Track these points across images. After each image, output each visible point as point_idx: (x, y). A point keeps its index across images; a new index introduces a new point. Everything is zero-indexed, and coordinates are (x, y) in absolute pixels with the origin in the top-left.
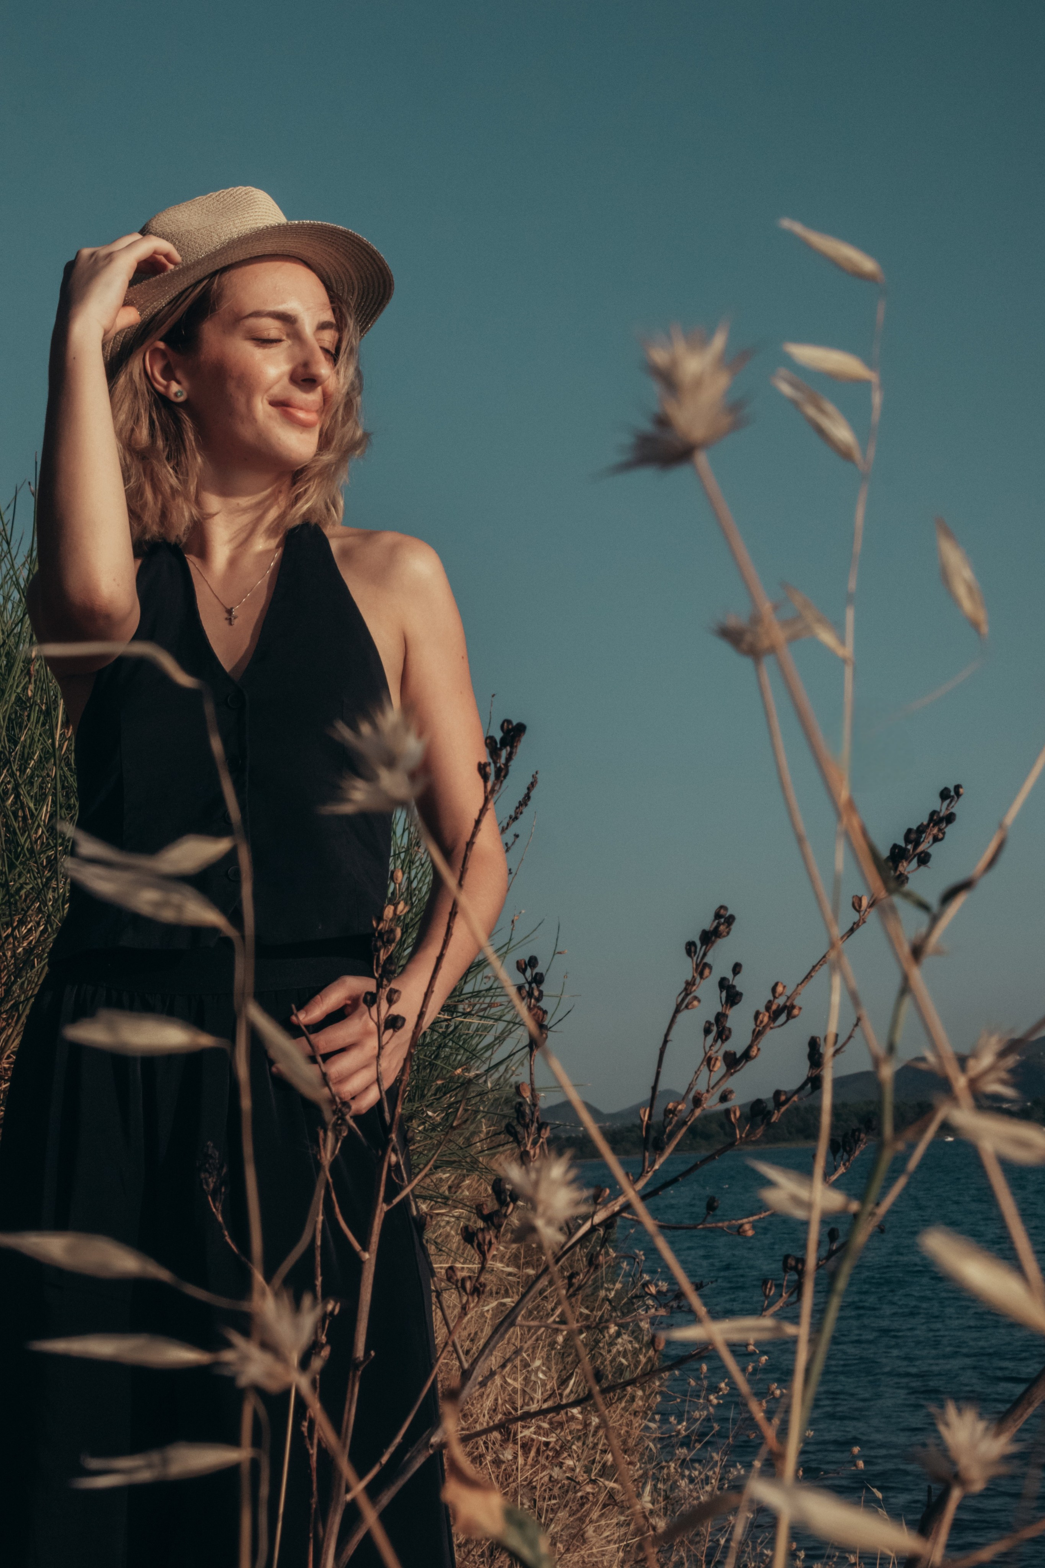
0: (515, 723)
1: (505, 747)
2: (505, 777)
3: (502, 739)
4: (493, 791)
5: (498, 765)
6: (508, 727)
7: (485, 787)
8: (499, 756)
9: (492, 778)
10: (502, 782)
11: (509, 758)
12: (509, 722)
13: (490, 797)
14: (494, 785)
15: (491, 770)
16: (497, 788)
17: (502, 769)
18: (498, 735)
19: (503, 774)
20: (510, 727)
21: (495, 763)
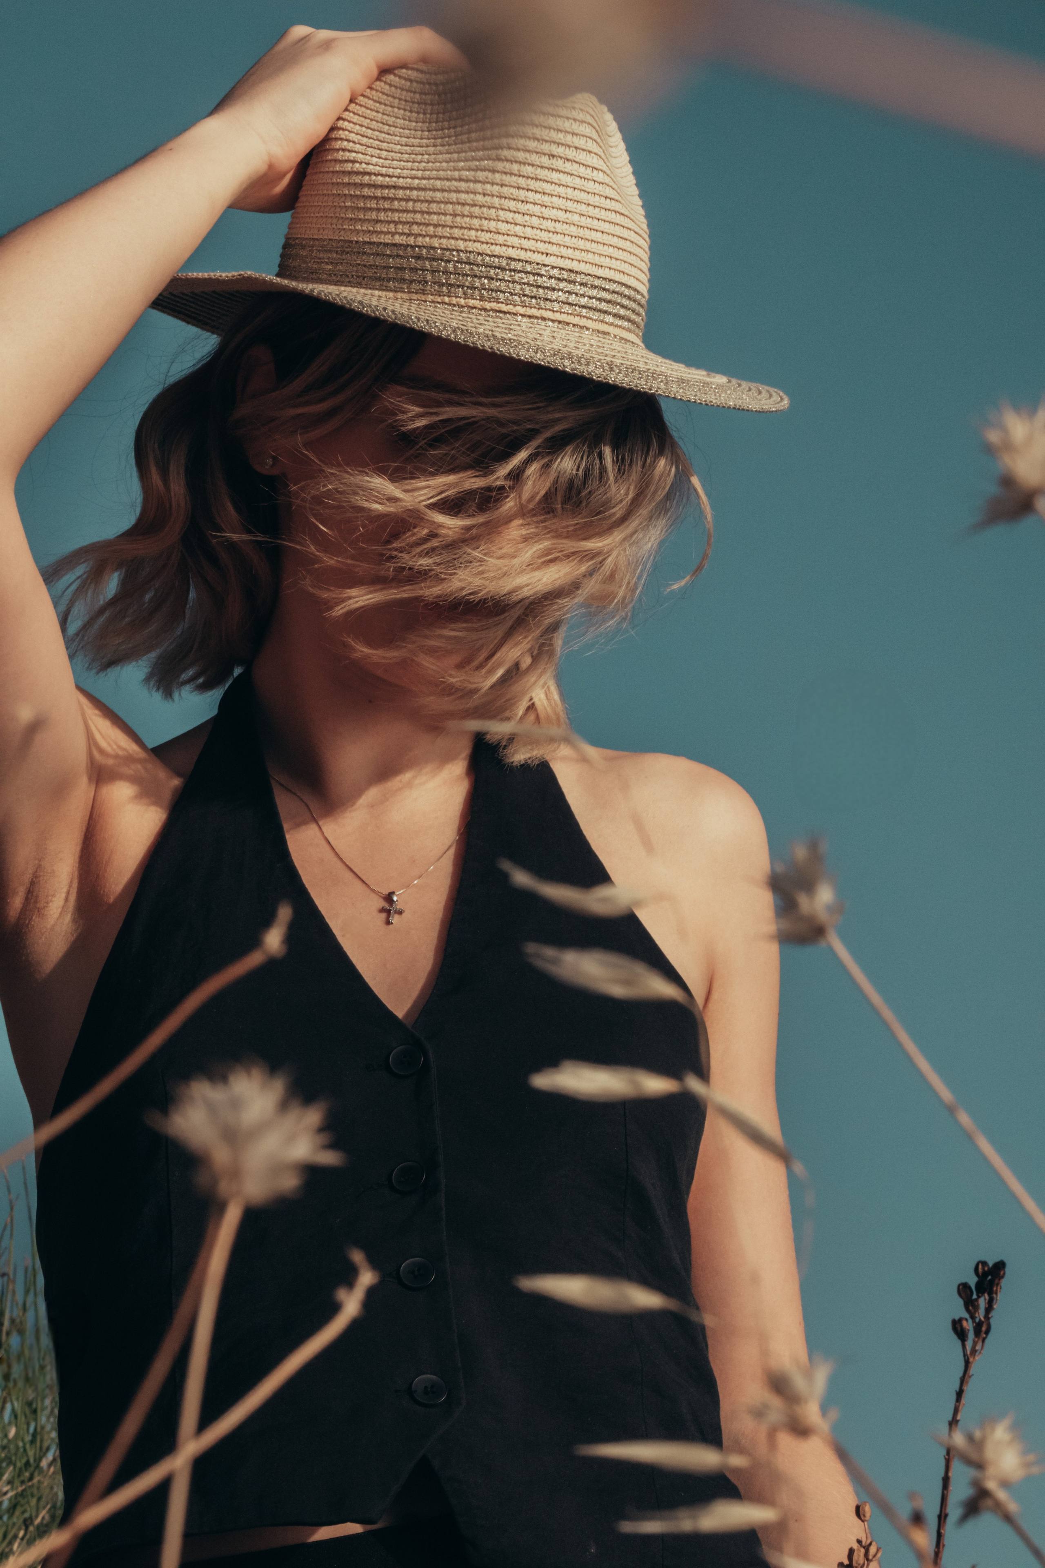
0: (991, 1264)
1: (983, 1293)
2: (987, 1332)
3: (978, 1285)
4: (974, 1351)
5: (977, 1320)
6: (983, 1269)
7: (964, 1346)
8: (977, 1308)
9: (971, 1335)
10: (984, 1340)
11: (989, 1309)
12: (984, 1263)
13: (971, 1360)
14: (975, 1344)
15: (969, 1325)
16: (978, 1347)
17: (983, 1322)
18: (972, 1281)
19: (984, 1329)
20: (986, 1269)
21: (973, 1317)
